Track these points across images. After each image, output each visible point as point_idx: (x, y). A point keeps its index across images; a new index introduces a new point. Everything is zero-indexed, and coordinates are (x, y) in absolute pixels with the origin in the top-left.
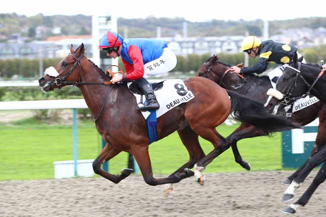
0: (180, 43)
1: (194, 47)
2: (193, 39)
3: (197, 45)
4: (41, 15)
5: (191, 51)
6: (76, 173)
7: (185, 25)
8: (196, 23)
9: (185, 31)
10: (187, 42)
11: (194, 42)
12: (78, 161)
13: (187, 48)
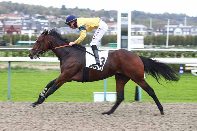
0: (182, 29)
1: (190, 31)
2: (190, 27)
3: (192, 30)
4: (103, 10)
5: (188, 33)
6: (105, 99)
7: (185, 18)
8: (192, 17)
9: (185, 21)
10: (186, 28)
11: (190, 29)
12: (107, 93)
13: (186, 32)
